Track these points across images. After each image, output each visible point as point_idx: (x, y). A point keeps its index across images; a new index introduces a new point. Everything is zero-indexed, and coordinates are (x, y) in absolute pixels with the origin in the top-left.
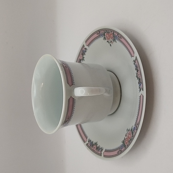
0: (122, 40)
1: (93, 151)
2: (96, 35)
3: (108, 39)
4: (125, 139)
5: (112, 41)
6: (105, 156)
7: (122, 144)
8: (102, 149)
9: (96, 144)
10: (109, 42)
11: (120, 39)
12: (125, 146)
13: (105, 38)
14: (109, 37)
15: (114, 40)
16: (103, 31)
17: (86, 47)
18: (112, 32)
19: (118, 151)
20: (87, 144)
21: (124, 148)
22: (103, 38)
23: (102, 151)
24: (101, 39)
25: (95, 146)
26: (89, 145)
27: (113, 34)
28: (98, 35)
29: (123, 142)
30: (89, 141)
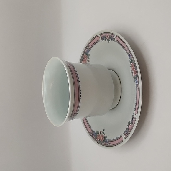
0: (90, 131)
1: (107, 33)
2: (112, 143)
3: (102, 136)
4: (88, 58)
5: (100, 133)
6: (97, 36)
7: (89, 53)
8: (102, 39)
9: (109, 40)
10: (103, 133)
11: (91, 132)
12: (85, 54)
13: (105, 138)
14: (101, 137)
15: (97, 133)
16: (104, 144)
17: (124, 136)
18: (96, 139)
19: (90, 47)
20: (114, 36)
21: (85, 52)
22: (106, 139)
23: (102, 38)
24: (108, 138)
25: (108, 38)
26: (112, 35)
27: (96, 138)
28: (110, 142)
29: (88, 55)
30: (114, 40)
